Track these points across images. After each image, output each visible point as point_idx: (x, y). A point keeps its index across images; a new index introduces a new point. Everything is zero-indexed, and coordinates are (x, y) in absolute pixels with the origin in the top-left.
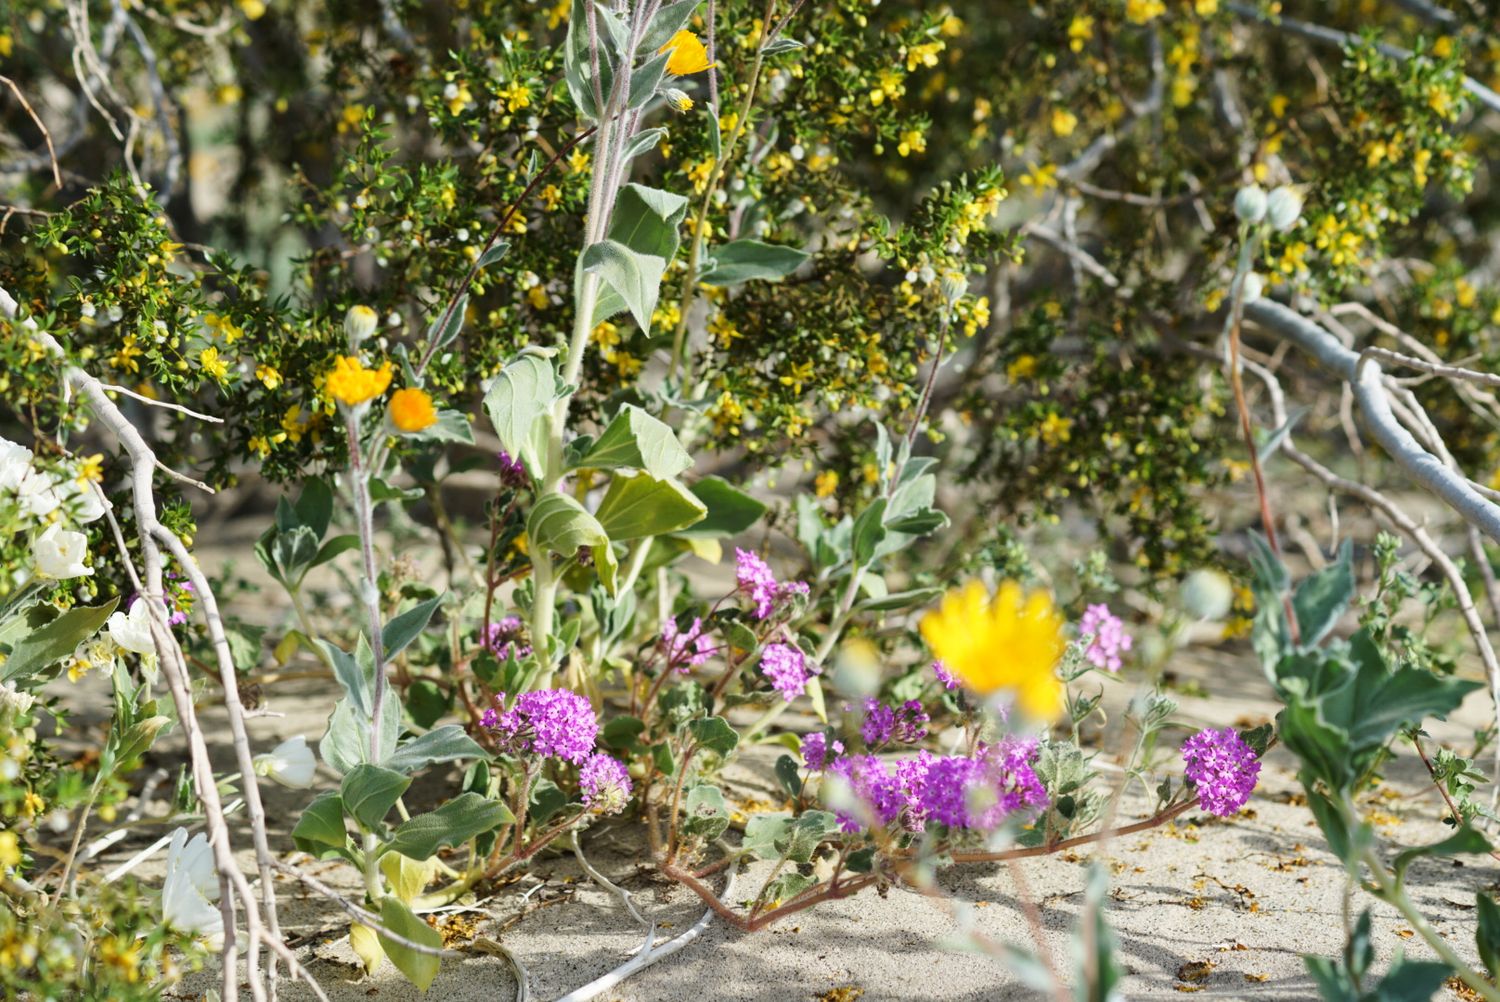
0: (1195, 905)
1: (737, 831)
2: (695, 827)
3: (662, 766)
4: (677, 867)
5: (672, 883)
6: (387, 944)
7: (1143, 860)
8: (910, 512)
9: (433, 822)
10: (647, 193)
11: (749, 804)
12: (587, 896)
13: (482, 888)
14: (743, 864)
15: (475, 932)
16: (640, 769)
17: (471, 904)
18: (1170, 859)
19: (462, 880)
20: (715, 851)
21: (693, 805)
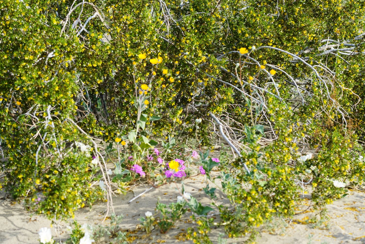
0: (202, 183)
1: (156, 177)
2: (151, 178)
3: (148, 171)
4: (150, 182)
5: (149, 183)
6: (122, 191)
7: (198, 179)
8: (172, 144)
9: (125, 179)
10: (144, 115)
11: (157, 174)
12: (141, 185)
13: (130, 185)
14: (157, 181)
15: (129, 189)
16: (146, 171)
17: (129, 186)
18: (200, 178)
19: (128, 184)
20: (154, 180)
21: (151, 175)
